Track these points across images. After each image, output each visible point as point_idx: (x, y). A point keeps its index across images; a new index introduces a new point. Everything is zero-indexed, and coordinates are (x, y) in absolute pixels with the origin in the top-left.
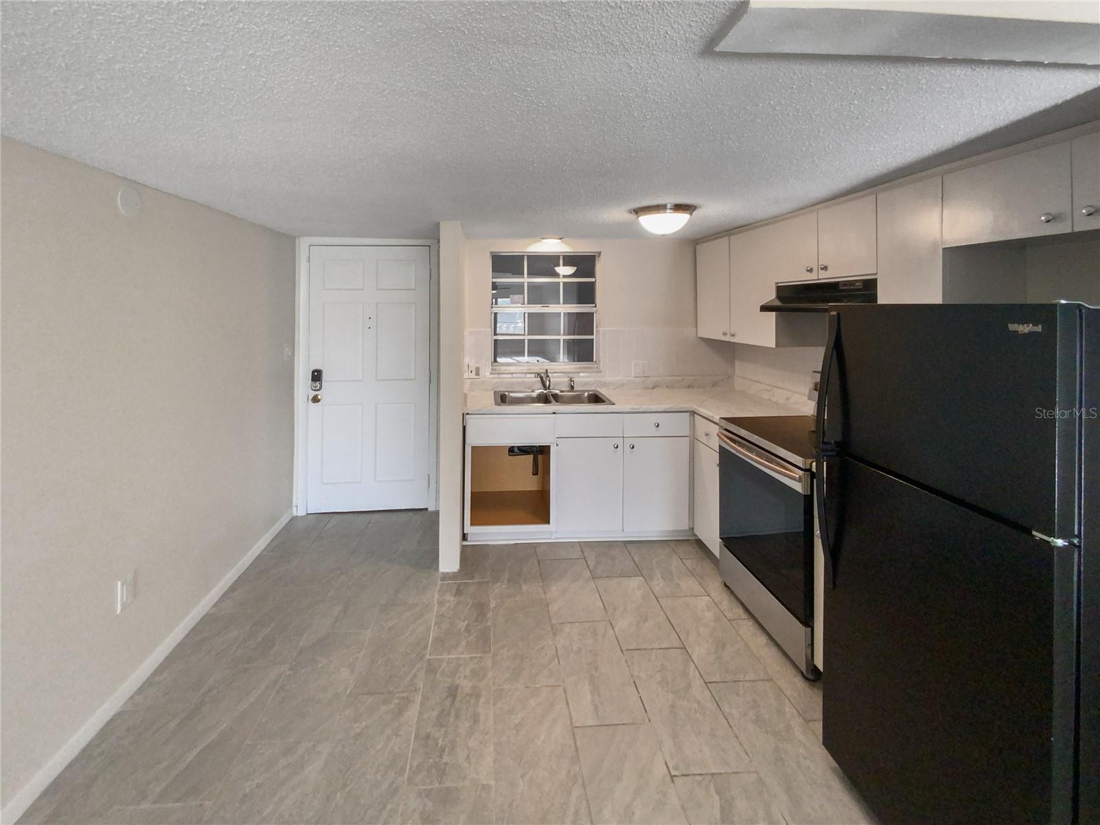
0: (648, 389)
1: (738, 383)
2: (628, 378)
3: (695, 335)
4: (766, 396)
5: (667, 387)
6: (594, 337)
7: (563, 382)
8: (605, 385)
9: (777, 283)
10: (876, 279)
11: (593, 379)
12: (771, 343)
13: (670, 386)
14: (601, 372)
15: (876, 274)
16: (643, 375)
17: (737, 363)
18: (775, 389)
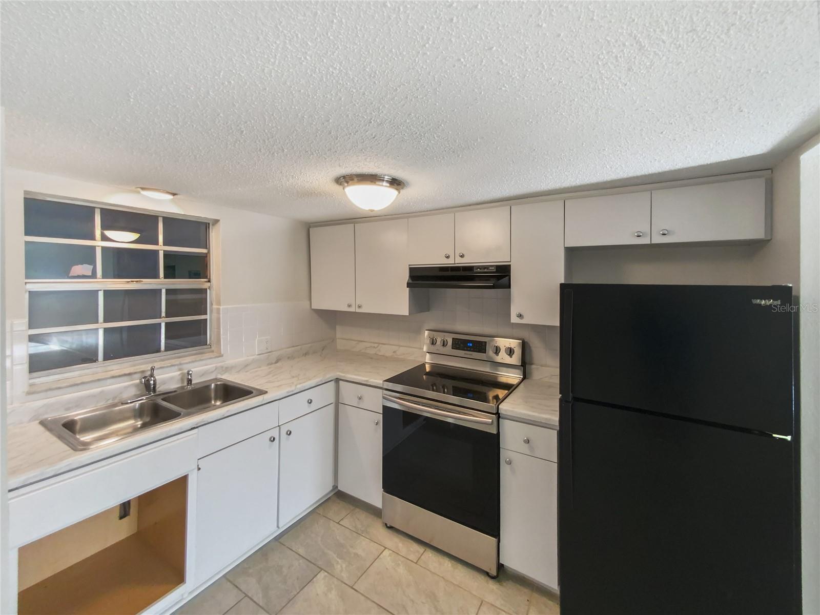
0: (272, 364)
1: (340, 344)
2: (252, 357)
3: (309, 307)
4: (372, 352)
5: (289, 358)
6: (208, 317)
7: (172, 378)
8: (227, 369)
9: (409, 265)
10: (510, 265)
11: (214, 365)
12: (405, 311)
13: (291, 357)
14: (222, 356)
15: (510, 262)
16: (266, 351)
17: (338, 327)
18: (381, 345)
